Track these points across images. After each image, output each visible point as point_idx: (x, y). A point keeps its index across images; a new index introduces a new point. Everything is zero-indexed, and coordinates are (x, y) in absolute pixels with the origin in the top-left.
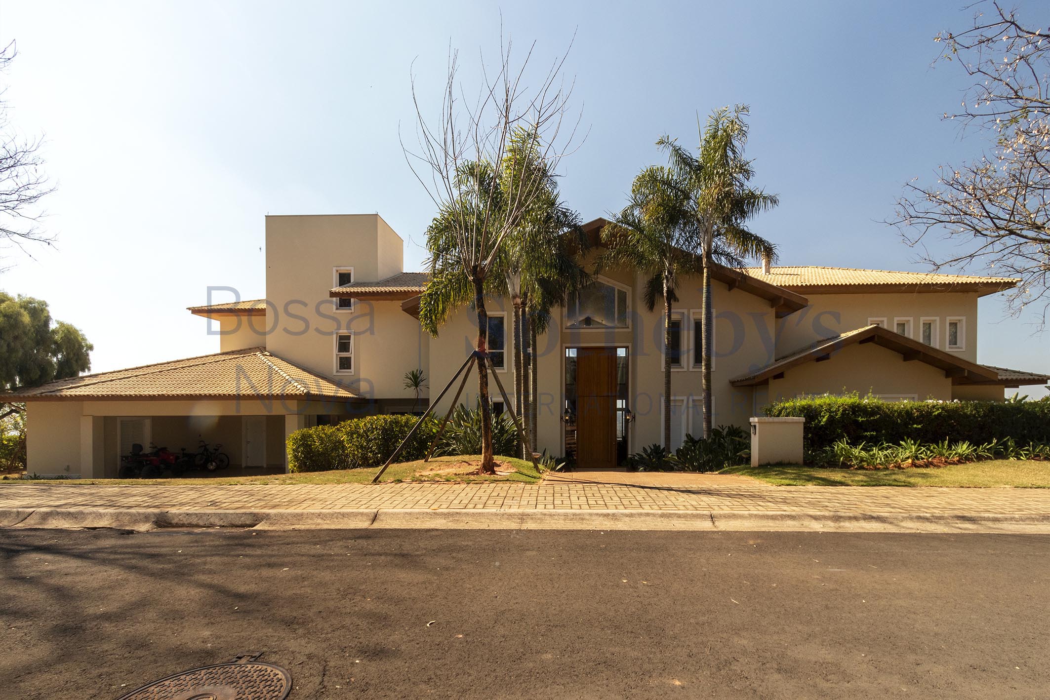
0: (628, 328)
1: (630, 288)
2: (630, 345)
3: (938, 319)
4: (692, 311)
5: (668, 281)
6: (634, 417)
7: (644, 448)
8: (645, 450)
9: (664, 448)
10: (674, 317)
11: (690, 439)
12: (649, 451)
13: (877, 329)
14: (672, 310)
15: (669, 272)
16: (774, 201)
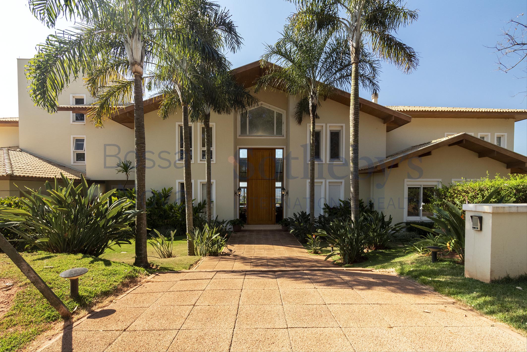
0: (284, 136)
1: (285, 111)
2: (285, 147)
3: (489, 134)
4: (328, 125)
5: (312, 99)
6: (287, 193)
7: (294, 214)
8: (295, 215)
9: (309, 214)
10: (317, 129)
11: (327, 208)
12: (298, 216)
13: (465, 134)
14: (316, 124)
15: (313, 93)
16: (413, 16)
